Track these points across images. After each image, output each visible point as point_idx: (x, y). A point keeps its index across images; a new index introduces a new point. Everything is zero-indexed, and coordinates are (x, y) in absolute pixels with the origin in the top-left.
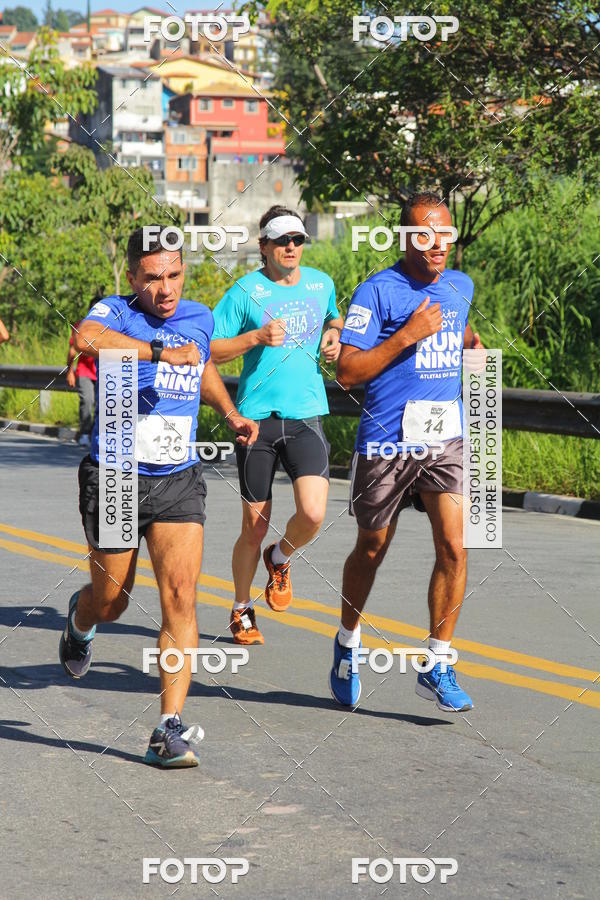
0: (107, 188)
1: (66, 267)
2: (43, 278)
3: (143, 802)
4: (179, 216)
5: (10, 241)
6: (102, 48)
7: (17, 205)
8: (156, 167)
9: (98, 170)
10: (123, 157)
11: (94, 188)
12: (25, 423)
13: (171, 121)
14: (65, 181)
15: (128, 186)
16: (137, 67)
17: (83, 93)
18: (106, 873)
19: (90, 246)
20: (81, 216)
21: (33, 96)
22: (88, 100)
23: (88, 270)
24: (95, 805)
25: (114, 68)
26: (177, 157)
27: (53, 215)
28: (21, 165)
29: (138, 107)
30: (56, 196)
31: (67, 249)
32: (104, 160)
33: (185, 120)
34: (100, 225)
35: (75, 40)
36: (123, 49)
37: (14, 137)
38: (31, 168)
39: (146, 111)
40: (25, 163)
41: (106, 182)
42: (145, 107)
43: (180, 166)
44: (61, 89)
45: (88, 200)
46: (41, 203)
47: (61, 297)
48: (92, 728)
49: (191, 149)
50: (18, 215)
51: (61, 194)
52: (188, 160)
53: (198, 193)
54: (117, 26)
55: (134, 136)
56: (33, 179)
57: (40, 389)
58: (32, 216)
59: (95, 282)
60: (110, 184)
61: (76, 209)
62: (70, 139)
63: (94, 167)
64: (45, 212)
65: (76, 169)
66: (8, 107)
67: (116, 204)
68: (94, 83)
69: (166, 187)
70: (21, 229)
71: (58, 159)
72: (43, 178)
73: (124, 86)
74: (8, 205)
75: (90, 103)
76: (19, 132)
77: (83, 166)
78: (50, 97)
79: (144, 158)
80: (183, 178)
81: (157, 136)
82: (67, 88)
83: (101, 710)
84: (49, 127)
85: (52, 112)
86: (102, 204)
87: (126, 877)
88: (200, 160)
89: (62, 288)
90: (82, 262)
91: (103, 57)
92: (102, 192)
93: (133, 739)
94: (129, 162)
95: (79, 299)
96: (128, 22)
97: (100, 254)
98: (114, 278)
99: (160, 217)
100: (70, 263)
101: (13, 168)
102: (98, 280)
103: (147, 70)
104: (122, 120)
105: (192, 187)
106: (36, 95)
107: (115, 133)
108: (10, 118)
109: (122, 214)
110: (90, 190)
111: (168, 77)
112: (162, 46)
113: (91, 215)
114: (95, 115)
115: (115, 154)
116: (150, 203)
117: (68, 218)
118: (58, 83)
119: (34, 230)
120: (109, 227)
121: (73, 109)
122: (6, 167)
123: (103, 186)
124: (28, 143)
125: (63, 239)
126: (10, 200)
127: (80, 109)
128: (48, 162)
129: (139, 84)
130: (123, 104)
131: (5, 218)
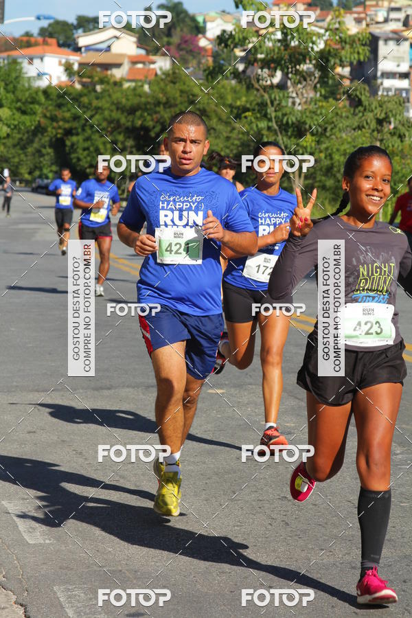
0: (376, 108)
2: (332, 164)
3: (397, 492)
5: (312, 141)
6: (373, 20)
7: (318, 118)
8: (404, 95)
9: (370, 97)
10: (384, 89)
11: (367, 107)
14: (347, 103)
15: (389, 106)
16: (395, 32)
17: (361, 48)
20: (359, 126)
21: (329, 50)
22: (364, 52)
25: (380, 33)
27: (341, 125)
28: (321, 93)
29: (394, 57)
30: (342, 113)
31: (349, 146)
32: (374, 91)
34: (370, 131)
35: (356, 15)
36: (386, 20)
37: (317, 75)
38: (327, 95)
39: (399, 60)
40: (323, 92)
41: (375, 104)
42: (399, 58)
44: (348, 47)
45: (363, 115)
46: (333, 117)
50: (318, 125)
51: (346, 111)
54: (382, 6)
55: (391, 76)
56: (328, 102)
58: (327, 125)
60: (378, 105)
61: (355, 122)
62: (350, 77)
63: (368, 95)
64: (336, 123)
65: (356, 96)
66: (313, 57)
67: (381, 118)
68: (368, 42)
69: (410, 108)
70: (319, 133)
71: (346, 90)
72: (334, 102)
73: (386, 44)
74: (312, 118)
75: (365, 54)
76: (320, 73)
77: (361, 94)
78: (339, 51)
79: (397, 90)
81: (405, 76)
82: (352, 46)
84: (339, 70)
85: (341, 61)
86: (372, 118)
91: (374, 26)
92: (372, 111)
94: (387, 92)
96: (390, 3)
99: (409, 127)
101: (316, 95)
103: (401, 34)
104: (384, 66)
106: (332, 50)
107: (379, 74)
108: (314, 65)
109: (385, 124)
110: (365, 110)
112: (410, 18)
113: (365, 124)
114: (368, 62)
115: (379, 87)
116: (403, 117)
117: (351, 127)
118: (346, 43)
119: (328, 134)
120: (375, 133)
121: (354, 59)
122: (312, 94)
123: (373, 107)
124: (326, 80)
125: (346, 140)
126: (313, 115)
127: (359, 58)
128: (339, 92)
129: (395, 42)
130: (385, 55)
131: (310, 126)
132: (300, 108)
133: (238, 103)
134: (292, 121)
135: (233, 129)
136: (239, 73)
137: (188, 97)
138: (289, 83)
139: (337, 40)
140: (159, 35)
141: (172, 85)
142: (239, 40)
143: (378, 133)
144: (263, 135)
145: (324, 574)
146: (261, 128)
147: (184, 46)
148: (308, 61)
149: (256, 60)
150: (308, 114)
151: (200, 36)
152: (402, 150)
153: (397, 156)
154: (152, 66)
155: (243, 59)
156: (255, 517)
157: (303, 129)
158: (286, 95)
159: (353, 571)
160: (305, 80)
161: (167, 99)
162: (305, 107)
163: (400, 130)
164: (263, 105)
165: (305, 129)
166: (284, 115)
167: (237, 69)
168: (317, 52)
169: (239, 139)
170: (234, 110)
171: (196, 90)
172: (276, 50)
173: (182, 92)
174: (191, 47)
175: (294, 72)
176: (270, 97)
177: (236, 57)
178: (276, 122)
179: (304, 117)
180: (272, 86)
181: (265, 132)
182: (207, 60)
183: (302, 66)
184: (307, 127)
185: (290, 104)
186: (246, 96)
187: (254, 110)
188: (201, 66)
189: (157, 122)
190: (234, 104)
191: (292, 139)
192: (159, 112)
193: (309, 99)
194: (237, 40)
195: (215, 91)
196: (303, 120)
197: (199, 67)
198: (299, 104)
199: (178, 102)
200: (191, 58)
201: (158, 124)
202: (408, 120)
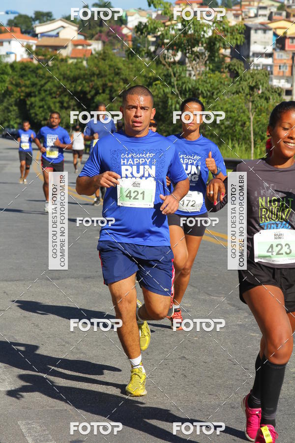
0: (249, 78)
1: (229, 114)
4: (281, 92)
6: (246, 15)
7: (207, 85)
8: (269, 69)
9: (245, 70)
10: (255, 65)
11: (243, 78)
13: (277, 48)
14: (228, 75)
15: (258, 77)
16: (262, 24)
17: (238, 36)
19: (239, 104)
20: (237, 91)
21: (216, 37)
22: (241, 38)
23: (238, 115)
24: (243, 353)
25: (252, 25)
26: (279, 65)
28: (209, 67)
29: (262, 42)
30: (224, 82)
31: (229, 105)
32: (247, 67)
33: (283, 48)
34: (244, 95)
35: (234, 12)
36: (256, 16)
37: (207, 55)
38: (214, 69)
39: (265, 44)
40: (211, 67)
41: (248, 75)
42: (265, 42)
43: (280, 69)
44: (229, 34)
45: (240, 84)
46: (218, 85)
47: (226, 127)
48: (241, 319)
49: (285, 61)
50: (207, 90)
51: (227, 81)
52: (283, 66)
53: (288, 81)
54: (253, 6)
55: (259, 55)
56: (215, 74)
58: (214, 91)
59: (241, 121)
60: (250, 77)
61: (234, 88)
62: (231, 56)
63: (243, 69)
64: (220, 89)
65: (235, 70)
66: (204, 42)
67: (252, 85)
68: (243, 31)
69: (273, 78)
70: (209, 96)
71: (227, 65)
72: (219, 74)
73: (256, 32)
74: (203, 85)
75: (241, 40)
76: (209, 53)
77: (238, 68)
78: (223, 37)
79: (263, 65)
80: (281, 74)
81: (270, 55)
82: (232, 34)
83: (245, 311)
84: (222, 51)
85: (224, 44)
86: (246, 85)
88: (289, 66)
89: (226, 123)
90: (236, 112)
91: (247, 20)
92: (246, 80)
94: (257, 67)
95: (234, 128)
96: (259, 3)
97: (244, 108)
98: (250, 119)
99: (272, 92)
100: (231, 112)
101: (206, 69)
102: (243, 119)
103: (267, 25)
104: (254, 48)
105: (285, 78)
106: (217, 37)
107: (251, 54)
108: (205, 47)
109: (255, 90)
110: (241, 80)
111: (276, 29)
112: (273, 14)
113: (241, 90)
114: (243, 46)
115: (251, 63)
116: (268, 85)
117: (231, 92)
118: (227, 32)
119: (215, 97)
120: (249, 96)
122: (203, 69)
123: (247, 77)
124: (213, 58)
125: (227, 101)
126: (204, 83)
127: (237, 43)
128: (222, 67)
129: (263, 32)
130: (255, 41)
131: (202, 91)
132: (194, 78)
133: (151, 75)
134: (189, 88)
136: (151, 53)
137: (114, 70)
138: (187, 60)
139: (221, 30)
140: (94, 25)
141: (103, 61)
142: (151, 29)
143: (251, 96)
144: (168, 98)
145: (211, 412)
146: (167, 92)
147: (111, 33)
148: (200, 45)
149: (163, 44)
150: (200, 82)
151: (123, 26)
152: (267, 108)
153: (264, 113)
154: (89, 48)
155: (153, 43)
156: (162, 371)
157: (197, 94)
158: (185, 69)
159: (232, 410)
160: (198, 58)
161: (100, 71)
162: (198, 77)
163: (266, 94)
164: (167, 76)
165: (198, 93)
166: (183, 83)
167: (150, 50)
168: (207, 38)
170: (147, 79)
171: (121, 65)
172: (178, 37)
173: (110, 66)
174: (116, 34)
175: (190, 52)
176: (173, 71)
177: (148, 41)
178: (178, 88)
179: (198, 84)
180: (174, 63)
181: (169, 95)
182: (128, 44)
183: (196, 48)
184: (200, 92)
185: (187, 75)
186: (156, 69)
187: (162, 79)
188: (124, 48)
189: (92, 88)
190: (147, 75)
192: (94, 81)
193: (201, 72)
194: (149, 29)
195: (134, 66)
196: (197, 87)
197: (122, 48)
198: (194, 76)
199: (107, 74)
200: (116, 43)
201: (93, 90)
202: (272, 87)
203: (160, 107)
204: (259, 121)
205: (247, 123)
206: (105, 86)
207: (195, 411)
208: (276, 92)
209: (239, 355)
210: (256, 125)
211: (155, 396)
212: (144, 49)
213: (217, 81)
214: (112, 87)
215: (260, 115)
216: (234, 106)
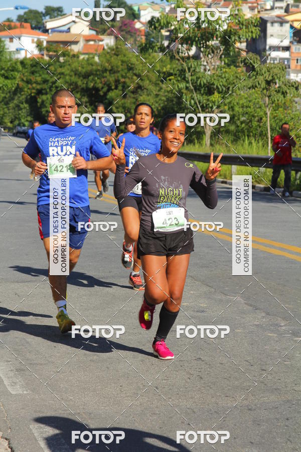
0: (265, 72)
1: (245, 109)
2: (233, 114)
3: (282, 354)
4: (298, 86)
5: (219, 97)
6: (262, 8)
7: (223, 80)
8: (286, 63)
9: (261, 64)
10: (271, 58)
11: (259, 72)
12: (225, 180)
13: (294, 41)
14: (244, 69)
15: (275, 71)
16: (278, 17)
17: (253, 29)
18: (265, 385)
19: (256, 99)
20: (253, 86)
21: (230, 30)
22: (256, 31)
23: (255, 110)
24: (260, 354)
25: (267, 17)
26: (296, 58)
27: (240, 85)
29: (279, 35)
30: (240, 76)
31: (245, 101)
33: (300, 41)
34: (261, 90)
35: (250, 5)
36: (272, 8)
37: (222, 49)
38: (229, 63)
39: (283, 38)
40: (226, 61)
41: (264, 69)
42: (282, 35)
43: (297, 62)
44: (244, 27)
45: (256, 78)
46: (233, 80)
47: (242, 123)
48: (258, 319)
50: (223, 85)
51: (243, 75)
55: (276, 49)
56: (230, 69)
57: (232, 164)
58: (229, 86)
59: (258, 116)
60: (266, 71)
61: (250, 83)
62: (246, 50)
63: (259, 63)
64: (236, 84)
65: (251, 63)
66: (219, 35)
67: (269, 80)
68: (259, 23)
69: (291, 72)
70: (224, 91)
71: (243, 59)
72: (235, 68)
73: (272, 26)
74: (219, 80)
76: (224, 47)
77: (254, 63)
78: (238, 31)
79: (280, 59)
80: (299, 68)
81: (287, 49)
82: (247, 27)
83: (262, 311)
84: (238, 45)
85: (239, 38)
86: (263, 80)
87: (275, 387)
89: (242, 119)
90: (252, 107)
91: (263, 12)
92: (262, 75)
93: (277, 325)
94: (274, 61)
95: (250, 123)
97: (260, 103)
98: (267, 114)
99: (289, 86)
100: (247, 107)
101: (221, 63)
102: (259, 114)
103: (283, 18)
104: (271, 41)
106: (232, 30)
107: (267, 47)
108: (220, 41)
109: (272, 84)
110: (257, 74)
111: (293, 21)
112: (290, 6)
113: (257, 84)
114: (259, 39)
115: (267, 57)
116: (285, 79)
117: (247, 86)
118: (243, 25)
119: (230, 92)
120: (265, 90)
121: (249, 36)
122: (218, 63)
123: (263, 71)
124: (229, 52)
125: (244, 96)
126: (219, 78)
127: (252, 35)
128: (238, 61)
129: (279, 24)
130: (272, 34)
131: (217, 86)
132: (209, 73)
133: (165, 70)
134: (204, 83)
135: (161, 88)
136: (165, 48)
137: (128, 65)
138: (201, 55)
139: (236, 23)
141: (115, 56)
142: (164, 24)
143: (267, 91)
144: (182, 93)
146: (181, 87)
147: (124, 28)
148: (215, 39)
149: (177, 38)
150: (215, 77)
151: (136, 20)
152: (285, 103)
153: (281, 107)
154: (101, 43)
155: (167, 38)
156: (178, 373)
158: (199, 63)
159: (250, 412)
160: (213, 52)
161: (112, 67)
162: (213, 72)
163: (283, 89)
164: (182, 71)
165: (213, 88)
166: (198, 78)
167: (163, 45)
168: (222, 32)
169: (166, 96)
170: (161, 74)
171: (134, 60)
172: (191, 30)
173: (123, 62)
174: (129, 29)
175: (205, 46)
176: (188, 66)
177: (162, 35)
178: (192, 84)
179: (213, 79)
180: (189, 58)
181: (184, 91)
182: (142, 38)
183: (210, 42)
184: (215, 87)
185: (202, 70)
186: (170, 64)
187: (176, 75)
188: (137, 42)
189: (104, 84)
190: (161, 70)
191: (204, 96)
192: (106, 77)
193: (216, 67)
194: (162, 24)
195: (148, 61)
196: (212, 82)
197: (135, 43)
198: (209, 70)
199: (120, 69)
200: (129, 37)
202: (289, 81)
203: (174, 103)
204: (276, 116)
205: (264, 119)
206: (117, 82)
207: (211, 414)
208: (293, 86)
209: (256, 356)
210: (273, 120)
211: (170, 398)
212: (158, 44)
213: (233, 75)
214: (124, 83)
215: (277, 110)
216: (250, 101)
